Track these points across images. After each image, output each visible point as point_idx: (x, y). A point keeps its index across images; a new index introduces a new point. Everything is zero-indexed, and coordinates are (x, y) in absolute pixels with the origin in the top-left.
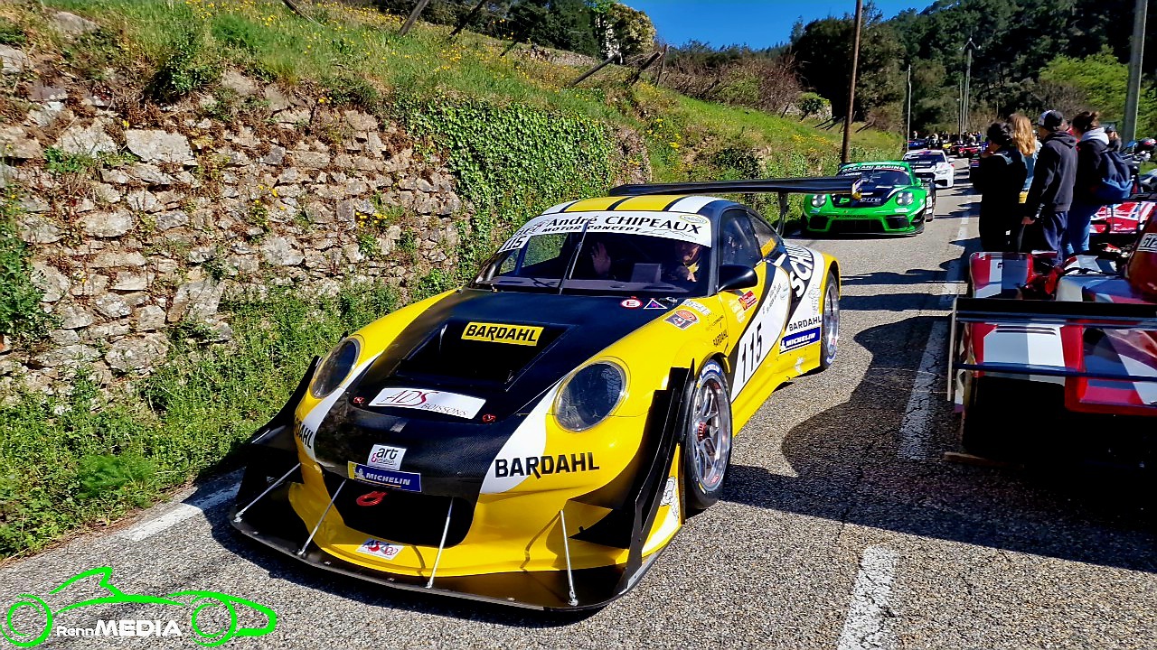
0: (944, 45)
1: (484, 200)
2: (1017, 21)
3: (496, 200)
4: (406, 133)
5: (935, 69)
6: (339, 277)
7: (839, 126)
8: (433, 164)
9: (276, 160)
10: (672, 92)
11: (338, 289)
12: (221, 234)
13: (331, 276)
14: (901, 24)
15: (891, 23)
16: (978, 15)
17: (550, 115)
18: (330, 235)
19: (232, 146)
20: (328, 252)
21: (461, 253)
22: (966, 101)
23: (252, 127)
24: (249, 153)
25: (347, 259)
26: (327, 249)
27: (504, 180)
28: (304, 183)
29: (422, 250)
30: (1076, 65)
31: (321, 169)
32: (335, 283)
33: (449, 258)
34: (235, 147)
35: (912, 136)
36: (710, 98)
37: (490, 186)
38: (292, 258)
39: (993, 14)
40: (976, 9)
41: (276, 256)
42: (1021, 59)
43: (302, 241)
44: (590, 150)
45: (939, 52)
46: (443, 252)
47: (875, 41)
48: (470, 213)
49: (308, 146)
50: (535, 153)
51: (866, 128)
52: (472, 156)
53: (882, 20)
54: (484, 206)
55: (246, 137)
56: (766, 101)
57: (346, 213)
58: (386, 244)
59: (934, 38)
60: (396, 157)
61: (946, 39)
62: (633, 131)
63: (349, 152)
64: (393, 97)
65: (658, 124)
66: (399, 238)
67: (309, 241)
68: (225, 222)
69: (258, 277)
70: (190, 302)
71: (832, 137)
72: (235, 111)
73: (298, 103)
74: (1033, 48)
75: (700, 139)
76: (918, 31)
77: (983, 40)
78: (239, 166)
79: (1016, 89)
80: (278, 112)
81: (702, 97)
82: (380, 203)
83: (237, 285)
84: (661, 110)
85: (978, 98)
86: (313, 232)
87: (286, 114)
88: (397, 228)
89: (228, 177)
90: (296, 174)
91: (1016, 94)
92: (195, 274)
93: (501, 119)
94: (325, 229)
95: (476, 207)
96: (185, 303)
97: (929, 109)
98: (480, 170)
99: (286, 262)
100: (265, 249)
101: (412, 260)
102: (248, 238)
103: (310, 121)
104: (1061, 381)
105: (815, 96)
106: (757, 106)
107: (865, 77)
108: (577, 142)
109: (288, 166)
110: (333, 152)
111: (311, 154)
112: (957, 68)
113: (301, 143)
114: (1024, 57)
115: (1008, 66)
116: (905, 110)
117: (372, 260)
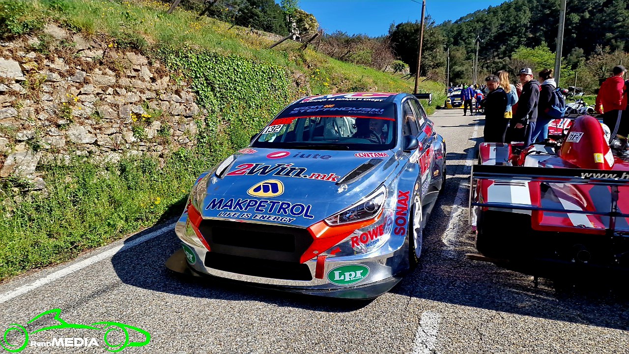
0: (465, 39)
1: (213, 108)
2: (501, 28)
3: (221, 109)
4: (166, 68)
5: (461, 51)
6: (119, 151)
7: (413, 78)
8: (182, 86)
9: (79, 79)
10: (325, 56)
11: (119, 159)
12: (40, 123)
13: (115, 150)
14: (444, 28)
15: (440, 26)
16: (482, 25)
17: (254, 62)
18: (114, 126)
19: (49, 69)
20: (112, 136)
21: (198, 139)
22: (476, 68)
23: (64, 58)
24: (61, 75)
25: (125, 140)
26: (112, 134)
27: (226, 98)
28: (98, 94)
29: (173, 136)
30: (530, 52)
31: (110, 86)
32: (117, 154)
33: (191, 141)
34: (51, 70)
35: (450, 85)
36: (346, 60)
37: (217, 101)
38: (88, 139)
39: (489, 24)
40: (481, 22)
41: (77, 138)
42: (503, 48)
43: (95, 129)
44: (277, 82)
45: (463, 43)
46: (187, 138)
47: (432, 35)
48: (205, 115)
49: (101, 72)
50: (245, 83)
51: (427, 80)
52: (207, 83)
53: (435, 25)
54: (213, 112)
55: (59, 64)
56: (376, 63)
57: (126, 113)
58: (151, 132)
59: (460, 36)
60: (159, 81)
61: (467, 36)
62: (302, 74)
63: (129, 77)
64: (158, 46)
65: (317, 72)
66: (159, 129)
67: (100, 129)
68: (42, 116)
69: (65, 150)
70: (16, 165)
71: (409, 84)
72: (52, 48)
73: (95, 46)
74: (509, 42)
75: (340, 81)
76: (453, 32)
77: (484, 38)
78: (54, 82)
79: (501, 63)
80: (81, 50)
81: (341, 59)
82: (148, 107)
83: (49, 154)
84: (319, 64)
85: (482, 67)
86: (103, 123)
87: (88, 52)
88: (158, 123)
89: (45, 88)
90: (93, 88)
91: (501, 65)
92: (20, 147)
93: (224, 62)
94: (112, 122)
95: (209, 112)
96: (12, 165)
97: (458, 72)
98: (212, 91)
99: (84, 141)
100: (69, 133)
101: (167, 142)
102: (58, 126)
103: (103, 57)
104: (529, 213)
105: (401, 62)
106: (370, 65)
107: (426, 53)
108: (270, 78)
109: (87, 83)
110: (118, 76)
111: (102, 77)
112: (472, 51)
113: (97, 70)
114: (504, 47)
115: (497, 51)
116: (447, 72)
117: (142, 141)
